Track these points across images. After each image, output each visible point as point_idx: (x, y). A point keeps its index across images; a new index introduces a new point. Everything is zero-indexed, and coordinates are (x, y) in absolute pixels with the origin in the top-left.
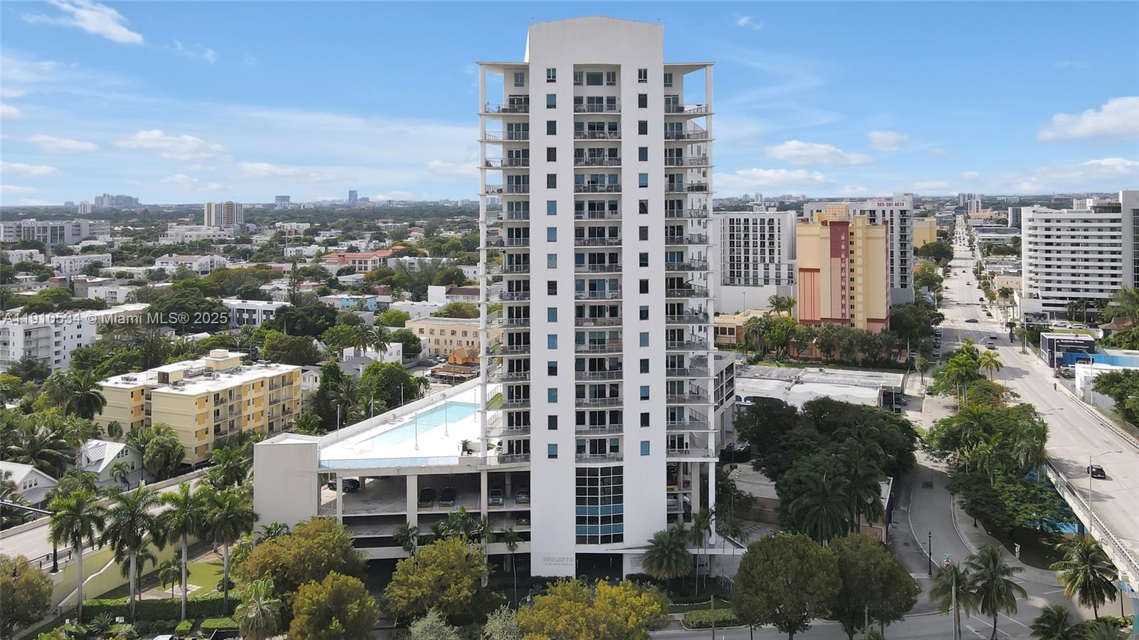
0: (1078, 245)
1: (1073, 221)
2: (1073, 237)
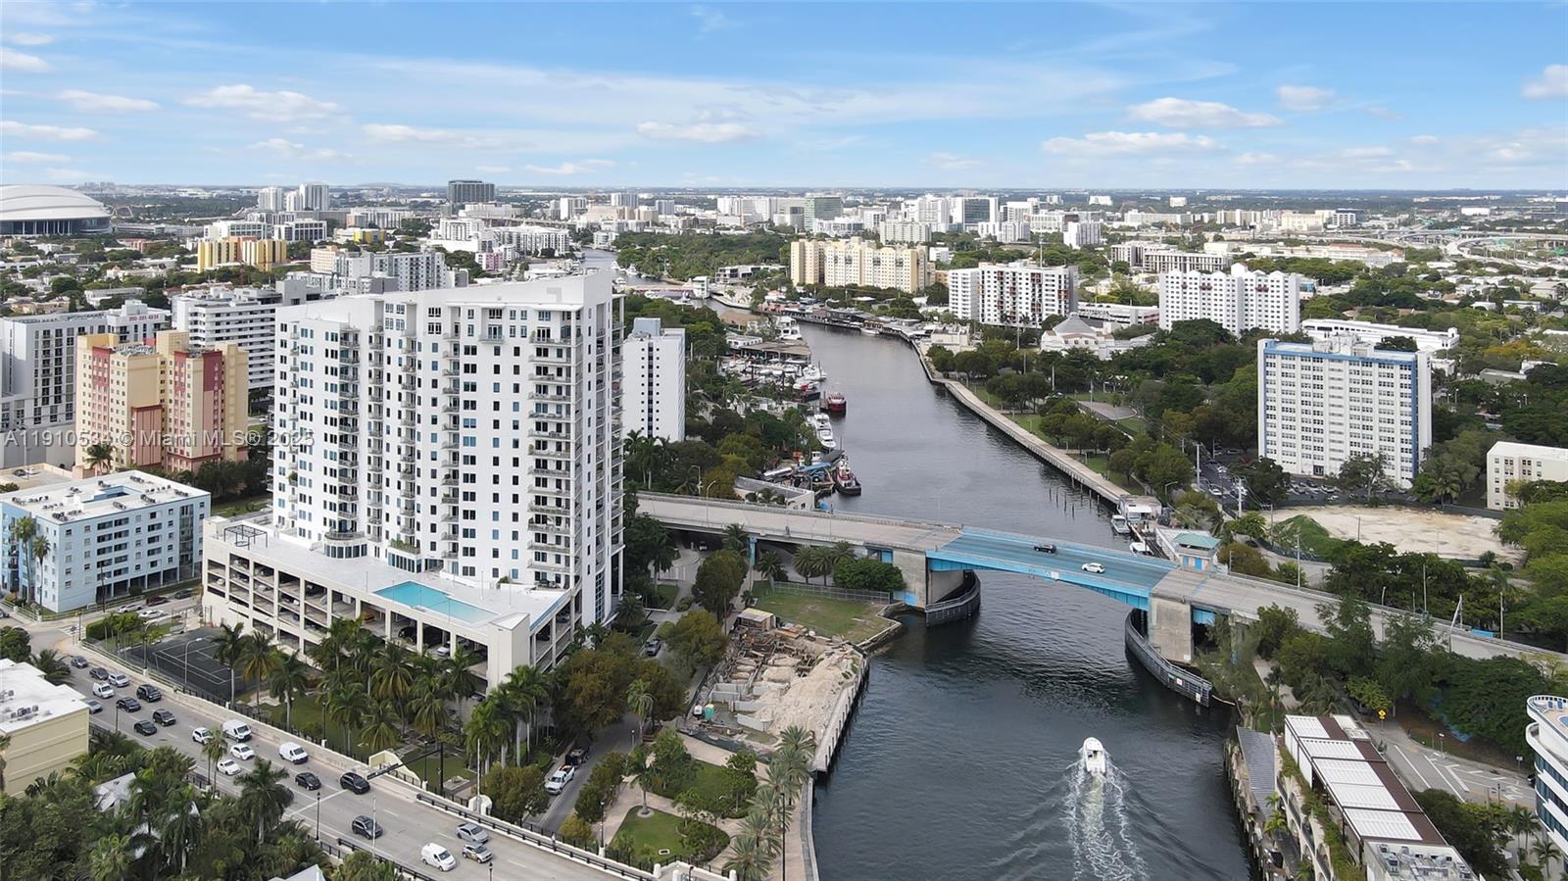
0: (245, 337)
1: (240, 313)
2: (240, 330)
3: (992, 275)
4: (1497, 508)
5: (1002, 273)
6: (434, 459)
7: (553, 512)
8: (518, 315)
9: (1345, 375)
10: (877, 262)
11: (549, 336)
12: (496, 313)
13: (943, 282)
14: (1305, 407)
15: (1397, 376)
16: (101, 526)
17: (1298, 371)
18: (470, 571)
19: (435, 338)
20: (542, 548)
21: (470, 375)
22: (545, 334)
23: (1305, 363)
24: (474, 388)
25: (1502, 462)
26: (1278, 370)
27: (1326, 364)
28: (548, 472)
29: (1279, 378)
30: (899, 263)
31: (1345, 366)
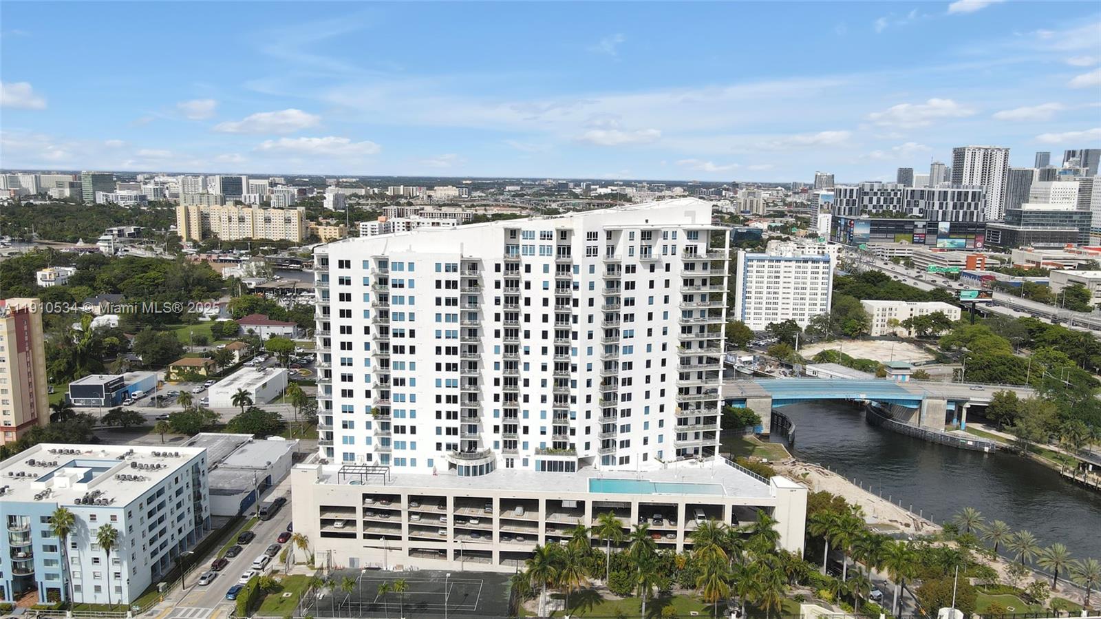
3: (401, 225)
4: (876, 335)
5: (409, 223)
6: (589, 370)
7: (694, 398)
8: (670, 235)
9: (793, 270)
10: (268, 220)
11: (695, 252)
12: (646, 235)
13: (315, 234)
14: (769, 290)
15: (821, 268)
16: (150, 501)
17: (766, 269)
18: (624, 460)
19: (592, 260)
20: (683, 429)
21: (630, 291)
22: (691, 250)
23: (770, 264)
24: (633, 302)
25: (881, 310)
26: (755, 269)
27: (783, 264)
28: (691, 367)
29: (754, 274)
30: (288, 221)
31: (793, 264)
